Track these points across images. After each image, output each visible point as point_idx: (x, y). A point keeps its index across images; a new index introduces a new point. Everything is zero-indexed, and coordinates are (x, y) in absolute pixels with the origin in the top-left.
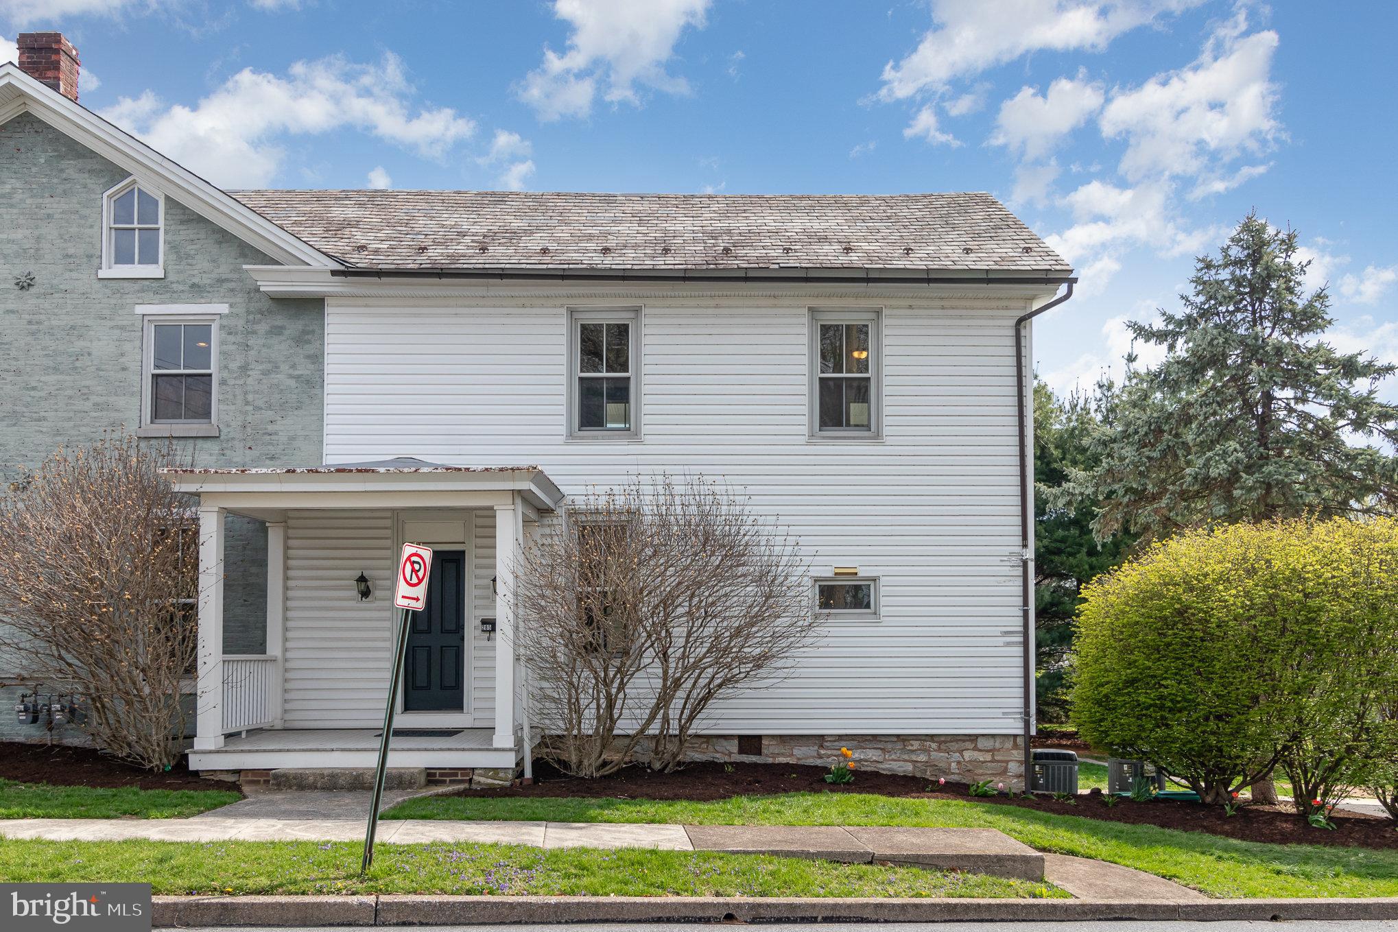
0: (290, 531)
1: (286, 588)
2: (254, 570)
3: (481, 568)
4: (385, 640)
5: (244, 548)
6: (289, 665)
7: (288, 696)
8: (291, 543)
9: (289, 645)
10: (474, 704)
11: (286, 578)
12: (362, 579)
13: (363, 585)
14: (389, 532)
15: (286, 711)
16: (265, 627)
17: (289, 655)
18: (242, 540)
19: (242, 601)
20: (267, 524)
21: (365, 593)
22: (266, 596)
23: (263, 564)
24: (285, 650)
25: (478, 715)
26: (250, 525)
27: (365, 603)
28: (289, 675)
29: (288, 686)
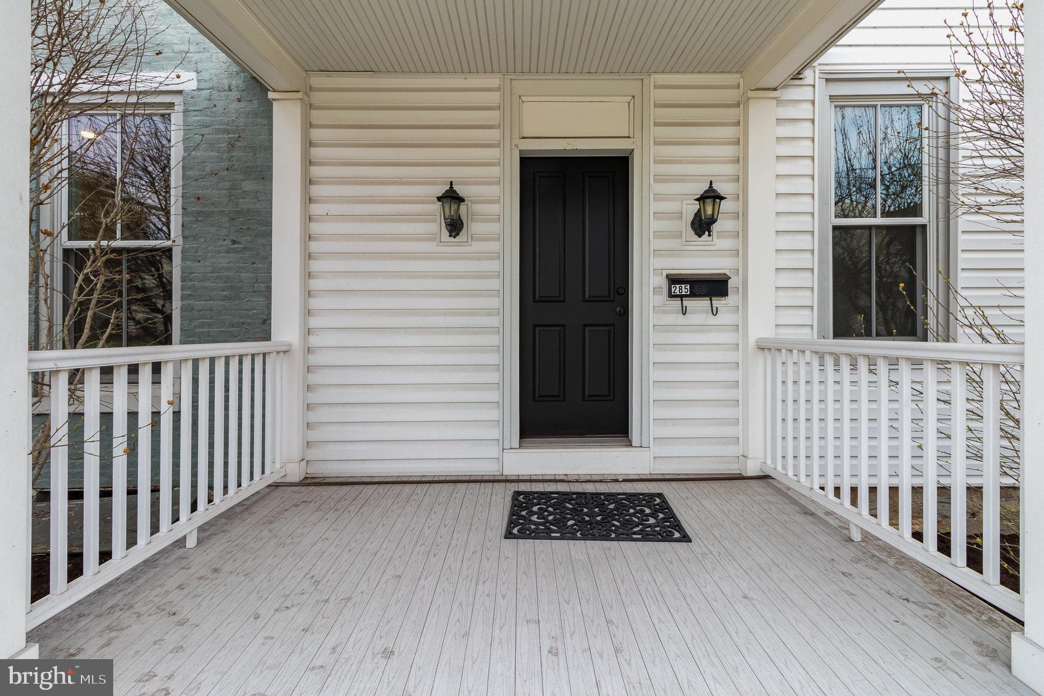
0: (314, 113)
1: (308, 218)
2: (248, 186)
3: (665, 181)
4: (489, 313)
5: (232, 146)
6: (314, 360)
7: (313, 417)
8: (316, 134)
9: (314, 322)
10: (656, 431)
11: (308, 200)
12: (451, 197)
13: (453, 208)
14: (496, 114)
15: (308, 444)
16: (269, 289)
17: (314, 341)
18: (227, 131)
19: (228, 242)
20: (271, 95)
21: (455, 226)
22: (268, 234)
23: (264, 174)
24: (308, 331)
25: (656, 450)
26: (243, 104)
27: (452, 246)
28: (314, 378)
29: (313, 398)
